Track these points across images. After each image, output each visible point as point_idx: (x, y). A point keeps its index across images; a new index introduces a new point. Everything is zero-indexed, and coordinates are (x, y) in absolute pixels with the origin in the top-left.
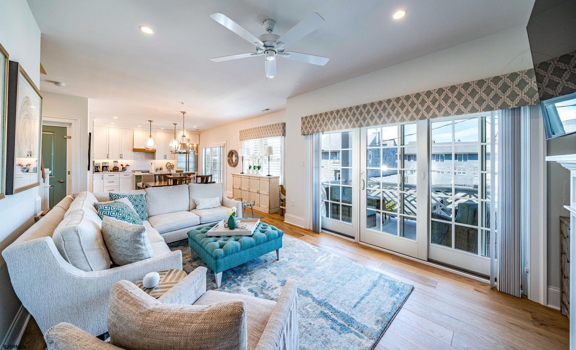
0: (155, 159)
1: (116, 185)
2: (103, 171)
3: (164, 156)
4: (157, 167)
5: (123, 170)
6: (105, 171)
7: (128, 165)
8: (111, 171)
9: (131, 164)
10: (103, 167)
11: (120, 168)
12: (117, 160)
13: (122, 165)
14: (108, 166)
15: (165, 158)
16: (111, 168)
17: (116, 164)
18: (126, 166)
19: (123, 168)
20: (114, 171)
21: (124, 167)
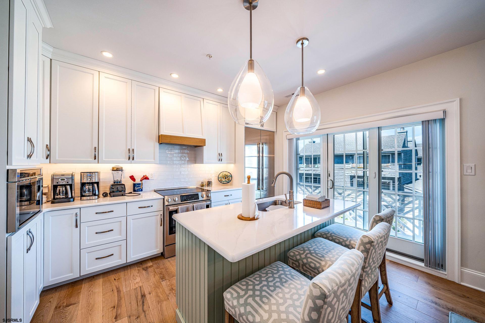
0: (202, 162)
1: (118, 237)
2: (84, 198)
3: (217, 154)
4: (202, 180)
5: (134, 190)
6: (88, 198)
7: (147, 178)
8: (105, 195)
9: (152, 175)
10: (83, 184)
11: (129, 184)
12: (120, 165)
13: (132, 178)
14: (98, 183)
15: (220, 160)
16: (105, 187)
17: (118, 176)
18: (141, 181)
19: (134, 185)
20: (112, 194)
21: (138, 181)
